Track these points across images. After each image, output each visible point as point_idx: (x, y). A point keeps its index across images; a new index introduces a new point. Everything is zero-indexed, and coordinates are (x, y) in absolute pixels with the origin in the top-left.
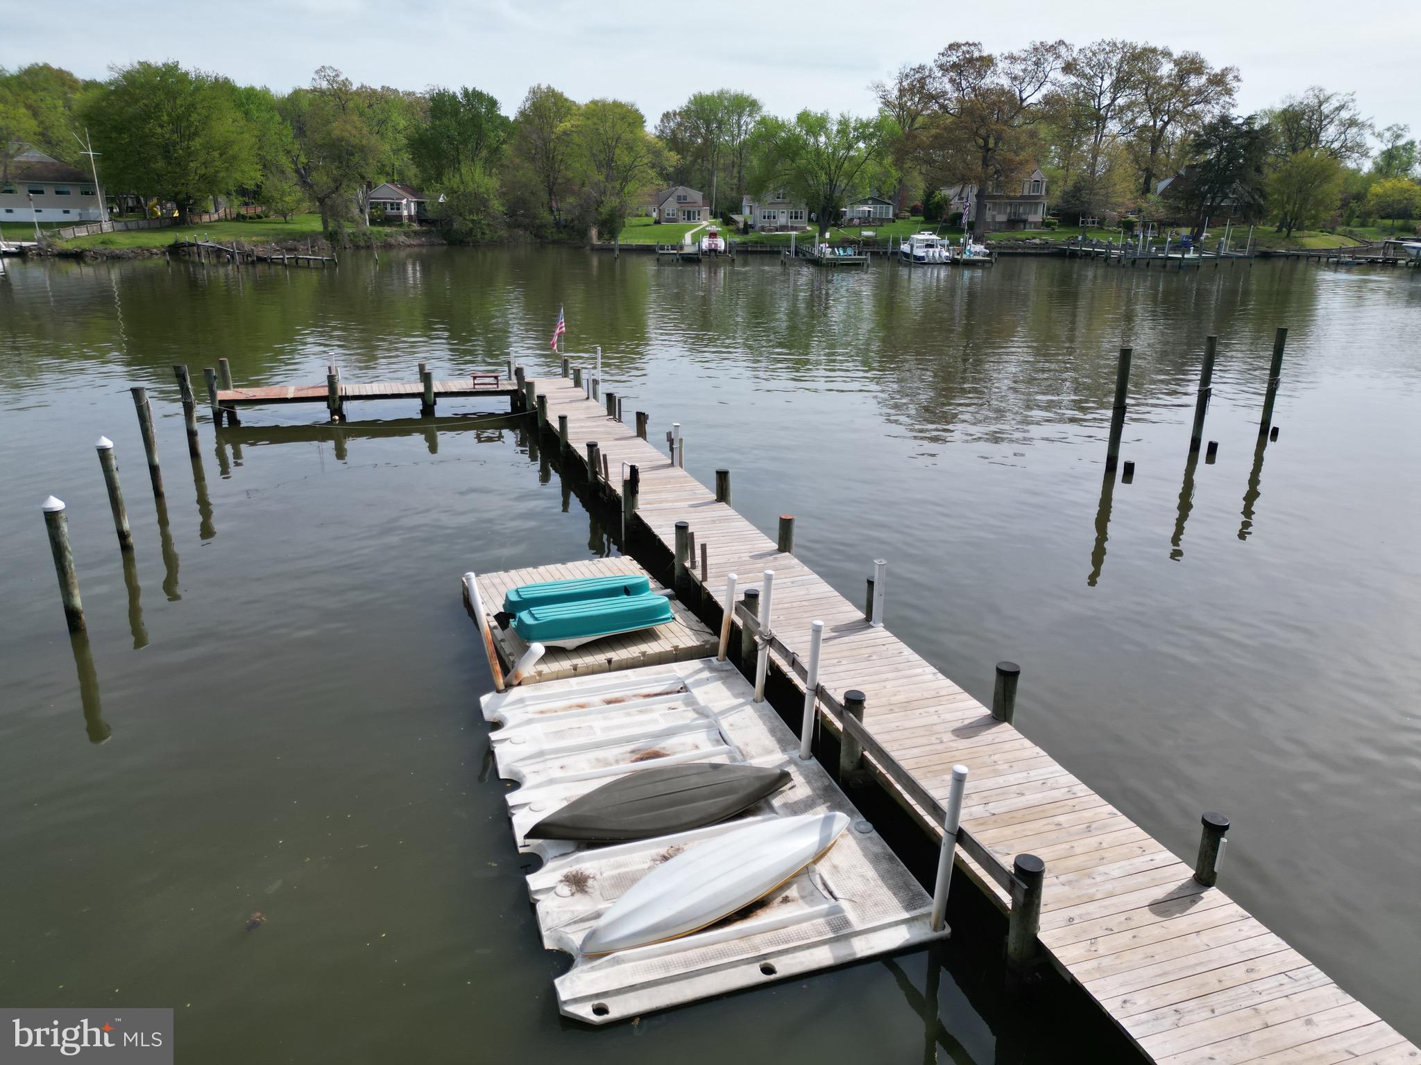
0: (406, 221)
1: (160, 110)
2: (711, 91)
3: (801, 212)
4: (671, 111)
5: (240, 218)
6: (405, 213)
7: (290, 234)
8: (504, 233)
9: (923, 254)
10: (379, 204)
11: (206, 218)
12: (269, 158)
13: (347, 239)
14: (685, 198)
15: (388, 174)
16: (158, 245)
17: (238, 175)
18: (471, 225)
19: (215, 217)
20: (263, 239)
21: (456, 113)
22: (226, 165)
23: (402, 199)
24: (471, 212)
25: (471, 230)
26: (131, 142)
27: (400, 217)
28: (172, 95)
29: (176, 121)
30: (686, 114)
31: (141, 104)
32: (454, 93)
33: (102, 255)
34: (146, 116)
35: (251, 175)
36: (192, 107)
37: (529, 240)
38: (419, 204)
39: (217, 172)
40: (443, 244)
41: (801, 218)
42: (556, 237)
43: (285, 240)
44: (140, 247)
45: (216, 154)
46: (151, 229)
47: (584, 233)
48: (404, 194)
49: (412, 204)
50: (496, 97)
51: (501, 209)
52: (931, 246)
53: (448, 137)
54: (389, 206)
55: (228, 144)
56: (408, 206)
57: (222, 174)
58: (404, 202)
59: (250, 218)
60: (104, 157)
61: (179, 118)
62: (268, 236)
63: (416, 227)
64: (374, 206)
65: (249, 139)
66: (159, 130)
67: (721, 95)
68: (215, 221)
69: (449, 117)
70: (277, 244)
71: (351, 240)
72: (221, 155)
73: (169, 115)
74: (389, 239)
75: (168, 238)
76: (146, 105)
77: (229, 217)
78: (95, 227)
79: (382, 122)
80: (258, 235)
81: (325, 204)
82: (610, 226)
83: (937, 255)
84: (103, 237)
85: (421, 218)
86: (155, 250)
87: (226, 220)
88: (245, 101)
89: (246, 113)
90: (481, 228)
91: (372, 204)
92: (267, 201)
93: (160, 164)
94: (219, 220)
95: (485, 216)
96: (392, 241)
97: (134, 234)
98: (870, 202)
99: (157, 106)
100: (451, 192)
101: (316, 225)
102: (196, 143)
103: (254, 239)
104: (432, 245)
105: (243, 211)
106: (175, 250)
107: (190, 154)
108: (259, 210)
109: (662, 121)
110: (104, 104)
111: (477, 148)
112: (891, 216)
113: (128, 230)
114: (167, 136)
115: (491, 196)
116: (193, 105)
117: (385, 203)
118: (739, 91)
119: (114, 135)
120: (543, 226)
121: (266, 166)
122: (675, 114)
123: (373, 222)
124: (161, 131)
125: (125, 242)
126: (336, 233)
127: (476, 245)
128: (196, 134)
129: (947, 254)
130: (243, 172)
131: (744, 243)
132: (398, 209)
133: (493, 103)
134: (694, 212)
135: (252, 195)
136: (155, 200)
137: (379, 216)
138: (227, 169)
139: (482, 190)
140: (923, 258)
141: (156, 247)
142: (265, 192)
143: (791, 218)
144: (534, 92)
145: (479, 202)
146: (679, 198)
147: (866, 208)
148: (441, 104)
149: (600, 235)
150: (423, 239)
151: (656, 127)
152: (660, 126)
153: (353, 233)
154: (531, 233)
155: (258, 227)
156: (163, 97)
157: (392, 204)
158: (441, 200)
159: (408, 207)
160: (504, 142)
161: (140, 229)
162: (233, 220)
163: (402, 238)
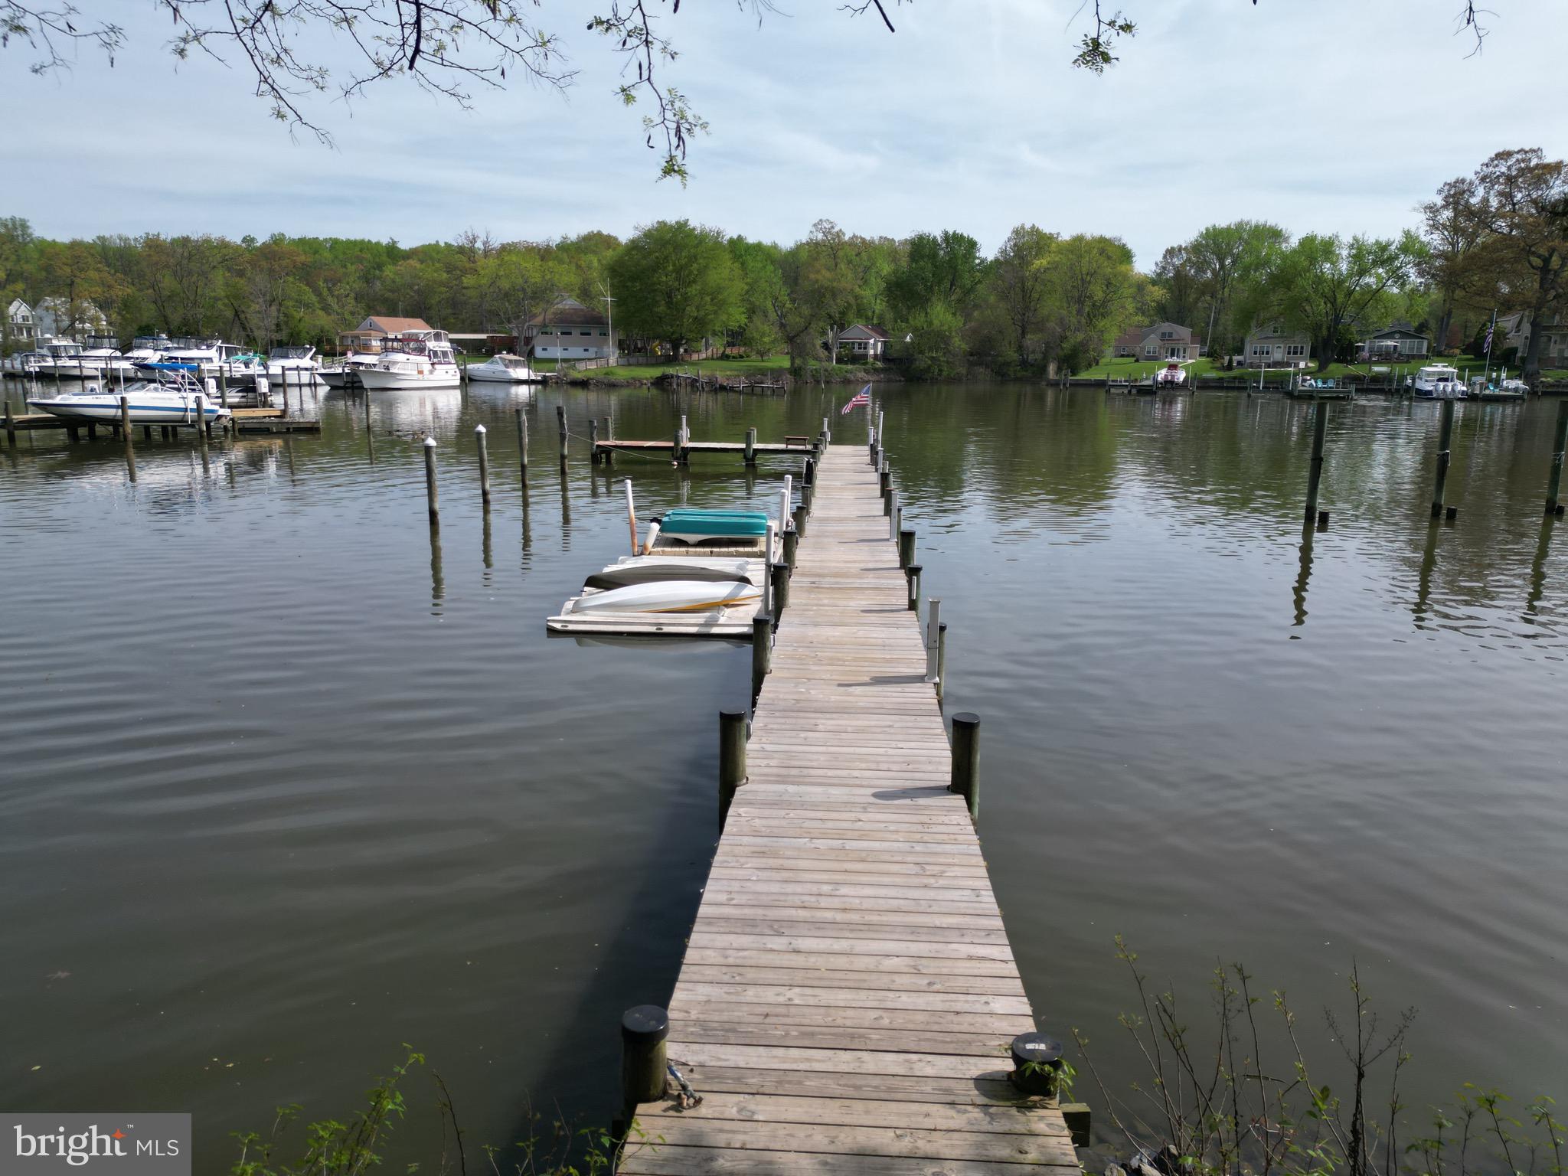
0: (871, 360)
1: (668, 262)
2: (1228, 223)
3: (1302, 348)
4: (1175, 246)
5: (725, 357)
6: (872, 352)
7: (760, 370)
8: (963, 371)
9: (1431, 388)
10: (848, 343)
11: (695, 357)
12: (758, 303)
13: (809, 374)
14: (1170, 334)
15: (867, 318)
16: (648, 376)
17: (724, 317)
18: (930, 362)
19: (703, 356)
20: (736, 373)
21: (934, 255)
22: (715, 308)
23: (870, 339)
24: (931, 349)
25: (929, 367)
26: (641, 289)
27: (866, 356)
28: (678, 247)
29: (678, 270)
30: (1196, 248)
31: (653, 257)
32: (935, 237)
33: (603, 383)
34: (656, 267)
35: (737, 317)
36: (694, 258)
37: (988, 379)
38: (885, 343)
39: (707, 314)
40: (900, 381)
41: (1301, 353)
42: (1019, 375)
43: (754, 375)
44: (633, 378)
45: (708, 299)
46: (648, 365)
47: (1043, 369)
48: (873, 334)
49: (880, 344)
50: (976, 238)
51: (964, 346)
52: (1446, 380)
53: (923, 279)
54: (856, 346)
55: (719, 289)
56: (875, 345)
57: (711, 317)
58: (872, 341)
59: (734, 357)
60: (620, 302)
61: (681, 268)
62: (740, 371)
63: (879, 364)
64: (843, 345)
65: (740, 286)
66: (664, 279)
67: (1240, 226)
68: (703, 360)
69: (926, 260)
70: (746, 378)
71: (813, 375)
72: (712, 300)
73: (674, 265)
74: (848, 375)
75: (656, 372)
76: (657, 258)
77: (715, 356)
78: (603, 362)
79: (867, 269)
80: (731, 370)
81: (794, 340)
82: (1072, 361)
83: (1449, 389)
84: (609, 369)
85: (885, 357)
86: (645, 381)
87: (712, 359)
88: (743, 253)
89: (743, 264)
90: (939, 365)
91: (841, 343)
92: (748, 342)
93: (662, 308)
94: (706, 359)
95: (944, 353)
96: (851, 377)
97: (632, 368)
98: (1397, 336)
99: (666, 258)
100: (915, 330)
101: (786, 363)
102: (693, 290)
103: (728, 373)
104: (889, 381)
105: (728, 351)
106: (661, 382)
107: (686, 298)
108: (742, 349)
109: (1165, 257)
110: (627, 258)
111: (951, 289)
112: (1424, 352)
113: (630, 365)
114: (671, 283)
115: (954, 334)
116: (695, 257)
117: (853, 343)
118: (1262, 221)
119: (629, 284)
120: (1007, 364)
121: (751, 312)
122: (1180, 249)
123: (839, 361)
124: (666, 279)
125: (623, 374)
126: (800, 368)
127: (934, 381)
128: (694, 281)
129: (1465, 388)
130: (729, 315)
131: (1221, 379)
132: (865, 348)
133: (972, 245)
134: (1178, 350)
135: (736, 337)
136: (657, 342)
137: (847, 355)
138: (715, 312)
139: (946, 328)
140: (1430, 392)
141: (646, 379)
142: (748, 334)
143: (1289, 353)
144: (1016, 232)
145: (940, 339)
146: (1163, 335)
147: (1390, 343)
148: (921, 247)
149: (1059, 370)
150: (882, 376)
151: (1157, 264)
152: (1161, 262)
153: (816, 369)
154: (992, 370)
155: (735, 364)
156: (671, 250)
157: (860, 344)
158: (908, 339)
159: (875, 347)
160: (980, 282)
161: (639, 365)
162: (718, 359)
163: (861, 375)
